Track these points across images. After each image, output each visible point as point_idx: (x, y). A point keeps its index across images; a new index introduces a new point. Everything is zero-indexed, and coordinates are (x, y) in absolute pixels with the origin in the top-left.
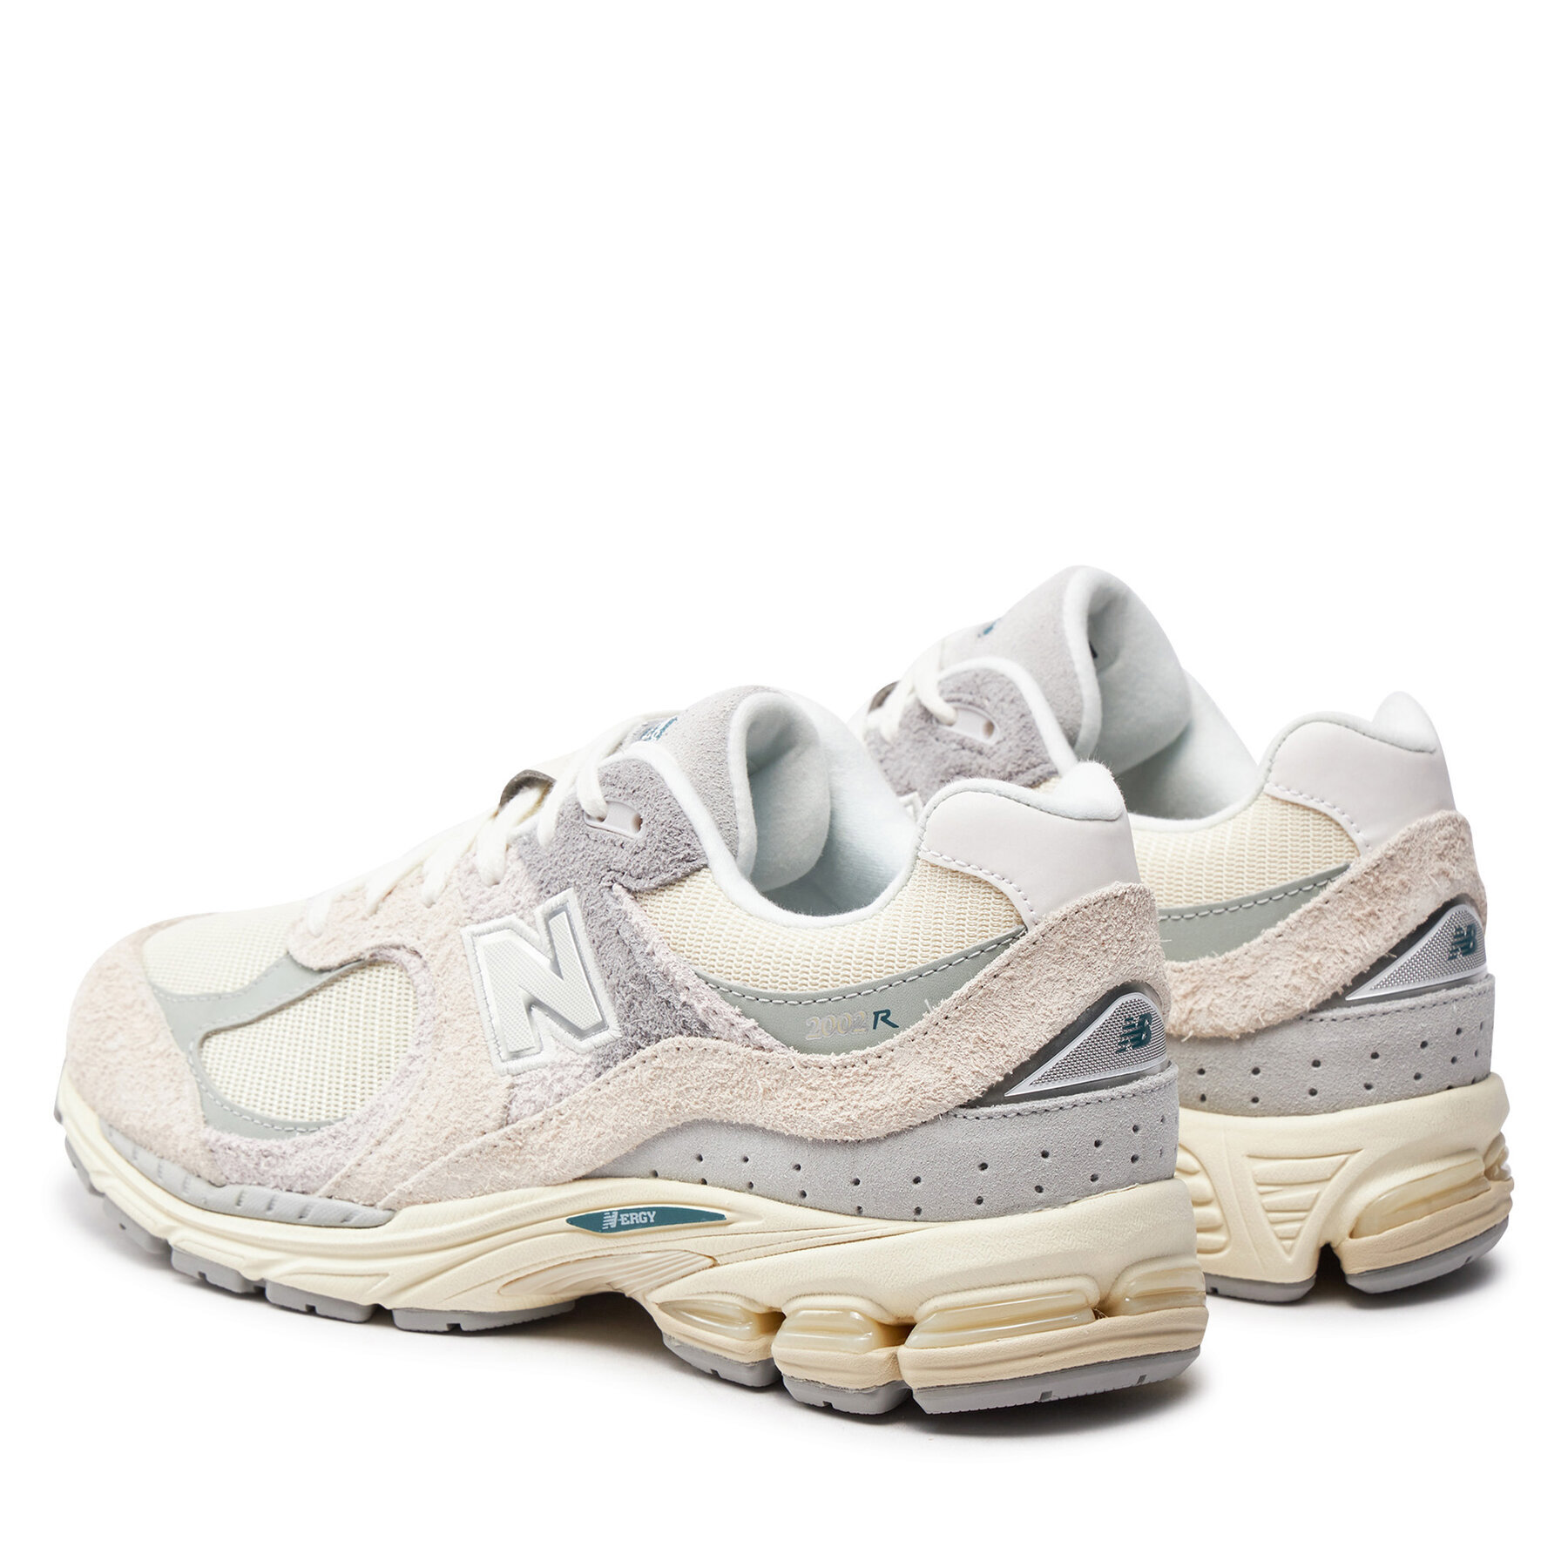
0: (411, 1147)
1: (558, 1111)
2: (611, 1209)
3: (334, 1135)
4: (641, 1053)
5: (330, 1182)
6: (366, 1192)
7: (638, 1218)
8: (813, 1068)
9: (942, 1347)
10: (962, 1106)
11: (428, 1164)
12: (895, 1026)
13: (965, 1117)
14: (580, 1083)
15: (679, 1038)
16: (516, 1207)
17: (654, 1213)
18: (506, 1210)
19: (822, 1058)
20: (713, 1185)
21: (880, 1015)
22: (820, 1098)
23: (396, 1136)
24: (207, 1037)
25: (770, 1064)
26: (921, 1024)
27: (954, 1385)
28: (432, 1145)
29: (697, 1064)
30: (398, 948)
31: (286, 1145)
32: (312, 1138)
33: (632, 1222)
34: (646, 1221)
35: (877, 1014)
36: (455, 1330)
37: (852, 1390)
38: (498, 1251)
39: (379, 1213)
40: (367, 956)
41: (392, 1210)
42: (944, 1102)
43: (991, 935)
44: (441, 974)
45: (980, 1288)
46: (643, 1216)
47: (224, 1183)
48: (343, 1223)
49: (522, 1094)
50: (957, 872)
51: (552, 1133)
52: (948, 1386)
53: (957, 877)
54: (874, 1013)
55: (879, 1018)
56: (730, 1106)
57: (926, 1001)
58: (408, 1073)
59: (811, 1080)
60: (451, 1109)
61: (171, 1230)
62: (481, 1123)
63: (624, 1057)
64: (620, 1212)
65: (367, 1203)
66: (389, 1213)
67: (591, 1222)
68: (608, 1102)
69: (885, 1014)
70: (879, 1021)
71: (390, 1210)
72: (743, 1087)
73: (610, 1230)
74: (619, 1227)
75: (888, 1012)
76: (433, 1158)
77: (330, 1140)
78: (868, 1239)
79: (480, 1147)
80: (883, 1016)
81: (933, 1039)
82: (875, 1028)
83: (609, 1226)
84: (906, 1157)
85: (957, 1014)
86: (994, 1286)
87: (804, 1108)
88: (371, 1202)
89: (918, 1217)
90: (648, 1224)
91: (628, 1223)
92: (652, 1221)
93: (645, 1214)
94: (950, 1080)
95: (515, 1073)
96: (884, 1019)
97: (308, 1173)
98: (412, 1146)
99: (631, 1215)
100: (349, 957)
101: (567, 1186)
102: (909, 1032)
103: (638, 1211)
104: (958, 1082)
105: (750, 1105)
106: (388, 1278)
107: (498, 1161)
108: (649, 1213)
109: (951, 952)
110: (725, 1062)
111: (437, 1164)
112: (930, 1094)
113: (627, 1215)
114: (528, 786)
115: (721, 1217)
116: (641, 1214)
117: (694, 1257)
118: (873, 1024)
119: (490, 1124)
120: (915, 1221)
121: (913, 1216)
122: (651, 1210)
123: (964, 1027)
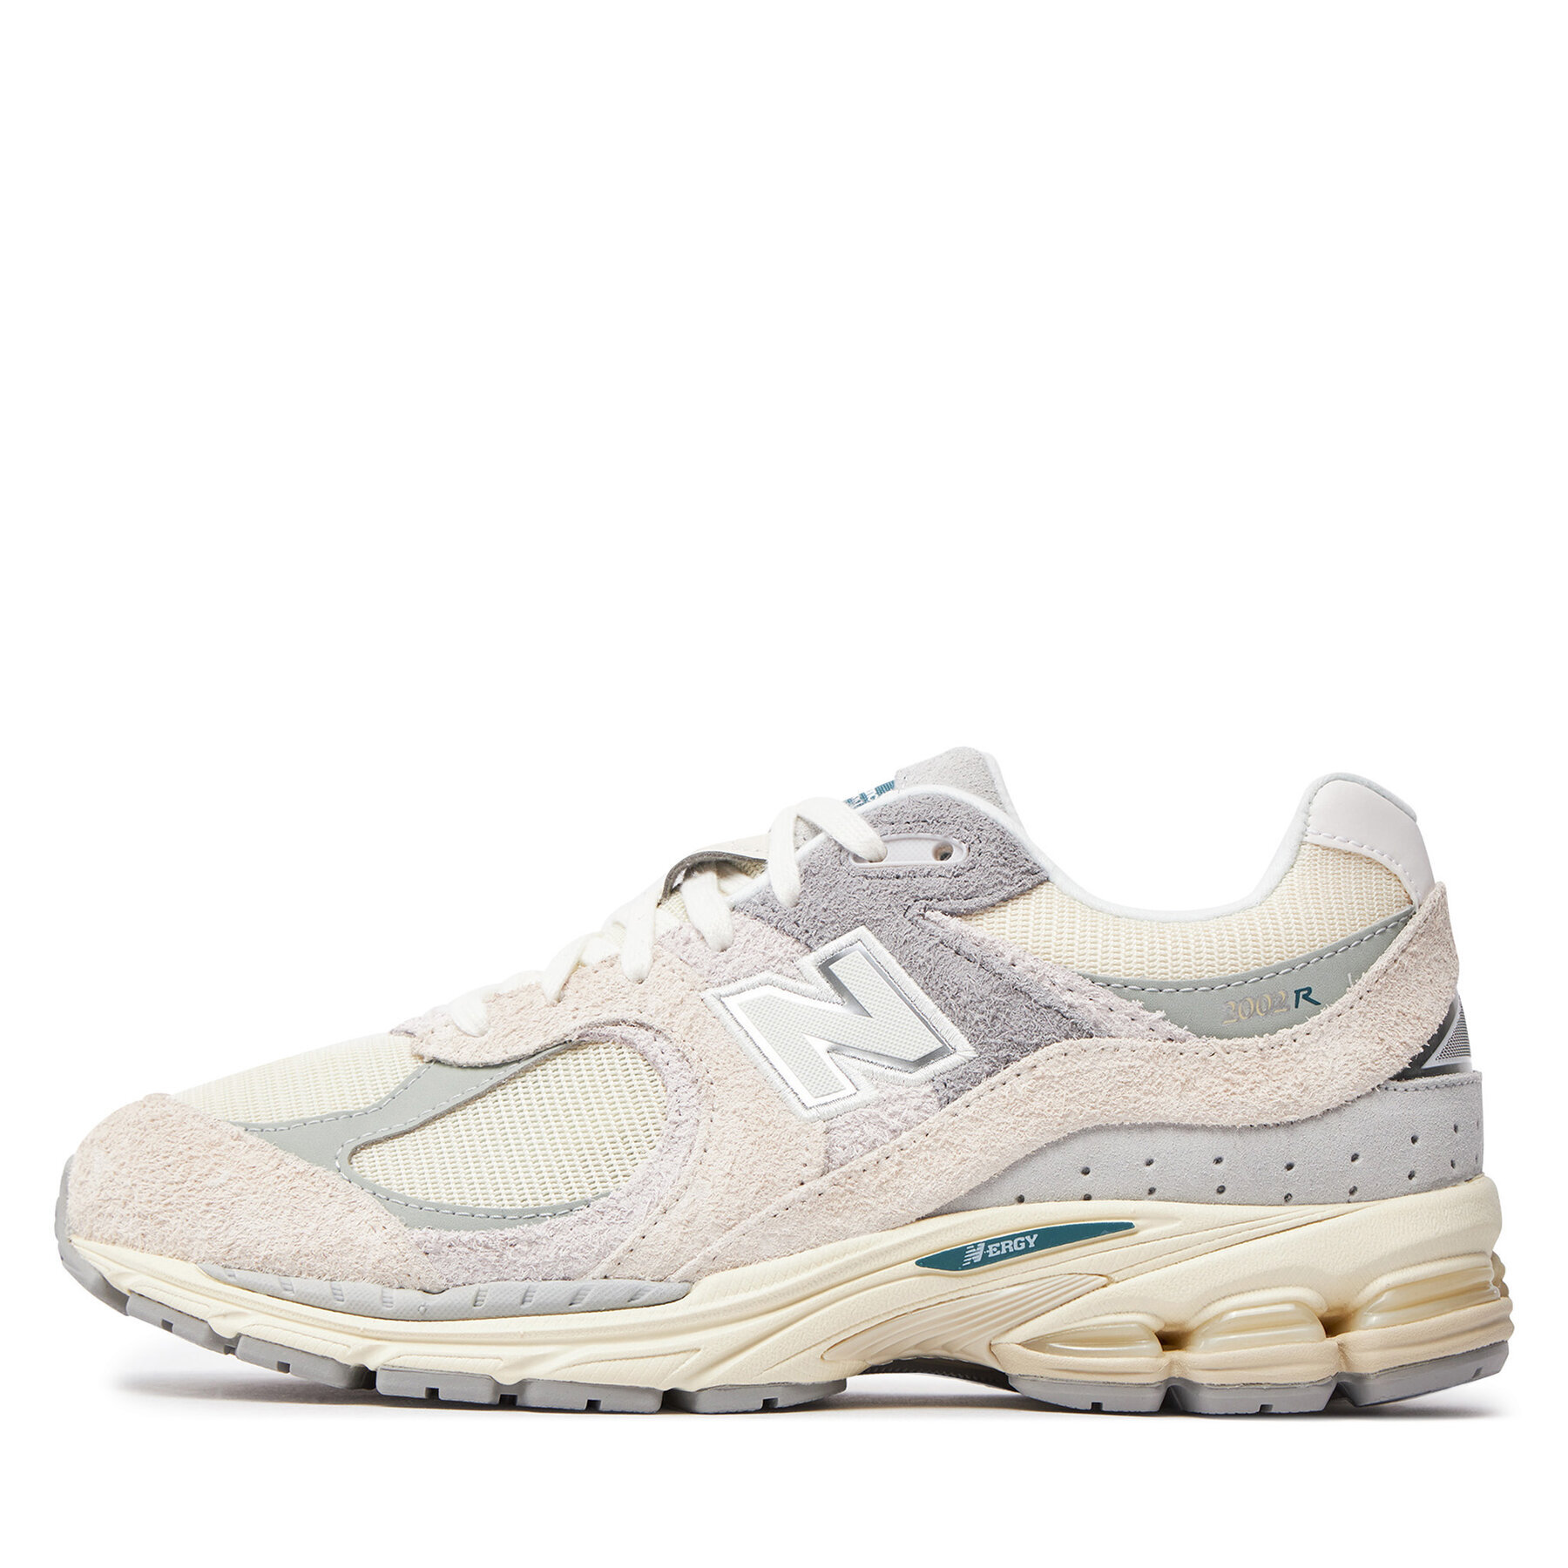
0: (710, 1209)
1: (899, 1146)
2: (975, 1242)
3: (602, 1210)
4: (1013, 1066)
5: (608, 1260)
6: (656, 1264)
7: (1013, 1246)
8: (1237, 1052)
9: (1403, 1324)
10: (1391, 1079)
11: (736, 1224)
12: (1317, 1004)
13: (1395, 1090)
14: (922, 1114)
15: (1065, 1042)
16: (848, 1257)
17: (1035, 1236)
18: (837, 1262)
19: (1247, 1042)
20: (1101, 1198)
21: (1302, 993)
22: (1251, 1080)
23: (684, 1203)
24: (354, 1153)
25: (1185, 1055)
26: (1348, 998)
27: (1416, 1363)
28: (739, 1203)
29: (1093, 1067)
30: (616, 1023)
31: (539, 1229)
32: (572, 1218)
33: (1004, 1251)
34: (1023, 1246)
35: (1297, 992)
36: (769, 1407)
37: (1304, 1384)
38: (827, 1309)
39: (673, 1287)
40: (574, 1038)
41: (689, 1281)
42: (1383, 1072)
43: (1388, 914)
44: (687, 1038)
45: (1424, 1262)
46: (1019, 1242)
47: (444, 1287)
48: (630, 1303)
49: (840, 1137)
50: (1350, 853)
51: (893, 1170)
52: (1409, 1365)
53: (1350, 858)
54: (1295, 992)
55: (1301, 996)
56: (1137, 1105)
57: (1349, 975)
58: (676, 1140)
59: (1237, 1065)
60: (755, 1163)
61: (370, 1351)
62: (797, 1172)
63: (989, 1075)
64: (987, 1243)
65: (656, 1278)
66: (687, 1284)
67: (950, 1260)
68: (971, 1125)
69: (1306, 992)
70: (1301, 999)
71: (686, 1281)
72: (1153, 1082)
73: (973, 1265)
74: (986, 1260)
75: (1309, 990)
76: (741, 1216)
77: (598, 1217)
78: (1305, 1225)
79: (804, 1196)
80: (1304, 994)
81: (1360, 1013)
82: (1297, 1007)
83: (972, 1261)
84: (1344, 1132)
85: (1379, 987)
86: (1436, 1260)
87: (1234, 1094)
88: (661, 1277)
89: (1353, 1198)
90: (1027, 1250)
91: (998, 1253)
92: (1032, 1245)
93: (1022, 1239)
94: (1384, 1050)
95: (827, 1117)
96: (1305, 997)
97: (575, 1255)
98: (712, 1207)
99: (1003, 1243)
100: (548, 1041)
101: (912, 1226)
102: (1337, 1006)
103: (1012, 1238)
104: (1391, 1053)
105: (1163, 1100)
106: (700, 1352)
107: (824, 1210)
108: (1028, 1238)
109: (1356, 930)
110: (1129, 1059)
111: (750, 1222)
112: (1368, 1065)
113: (998, 1245)
114: (700, 872)
115: (1130, 1226)
116: (1016, 1241)
117: (1084, 1278)
118: (1294, 1002)
119: (813, 1170)
120: (1349, 1202)
121: (1348, 1196)
122: (1031, 1234)
123: (1384, 1000)
